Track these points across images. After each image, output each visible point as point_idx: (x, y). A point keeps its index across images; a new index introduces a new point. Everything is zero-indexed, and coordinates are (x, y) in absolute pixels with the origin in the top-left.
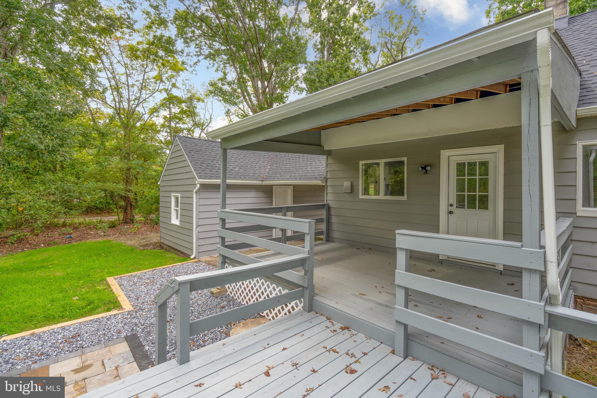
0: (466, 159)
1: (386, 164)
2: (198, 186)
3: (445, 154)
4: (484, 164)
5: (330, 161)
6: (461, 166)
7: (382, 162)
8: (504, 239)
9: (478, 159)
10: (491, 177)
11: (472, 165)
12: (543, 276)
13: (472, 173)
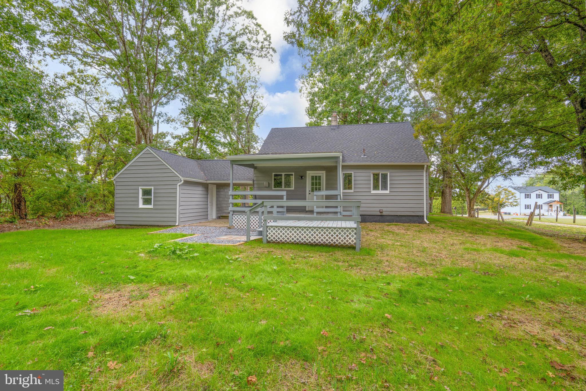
0: (314, 175)
1: (285, 175)
2: (183, 181)
3: (308, 172)
4: (320, 177)
5: (256, 172)
6: (312, 177)
7: (283, 174)
8: (326, 199)
9: (318, 175)
10: (321, 181)
11: (316, 177)
12: (340, 195)
13: (316, 179)
